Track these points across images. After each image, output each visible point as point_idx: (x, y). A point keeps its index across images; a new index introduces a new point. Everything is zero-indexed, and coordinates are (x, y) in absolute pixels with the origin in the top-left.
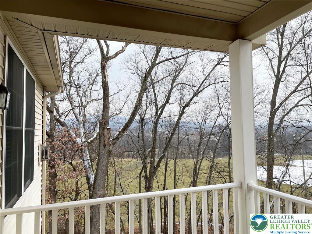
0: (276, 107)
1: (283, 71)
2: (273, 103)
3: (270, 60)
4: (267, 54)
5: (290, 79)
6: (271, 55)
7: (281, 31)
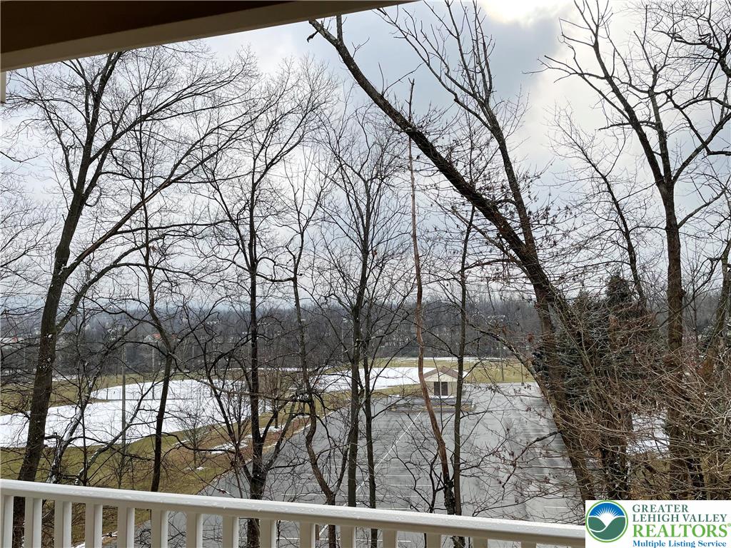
0: (68, 265)
1: (94, 183)
2: (62, 252)
3: (66, 150)
4: (59, 134)
5: (108, 202)
6: (67, 138)
7: (96, 89)
